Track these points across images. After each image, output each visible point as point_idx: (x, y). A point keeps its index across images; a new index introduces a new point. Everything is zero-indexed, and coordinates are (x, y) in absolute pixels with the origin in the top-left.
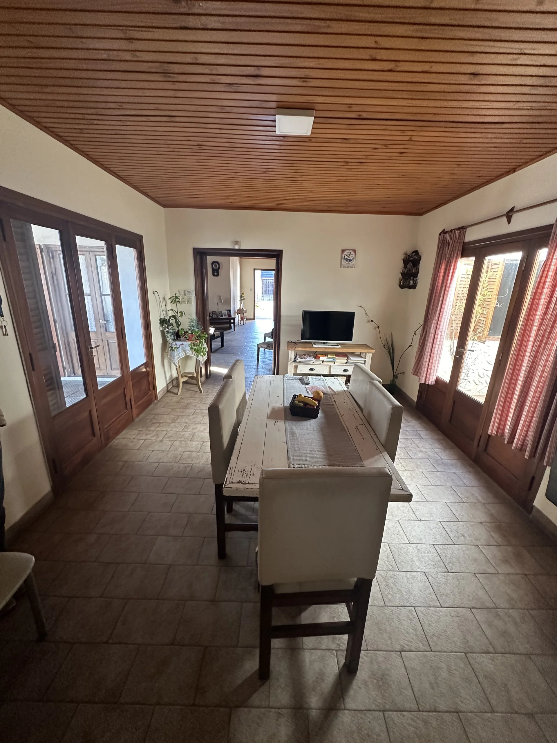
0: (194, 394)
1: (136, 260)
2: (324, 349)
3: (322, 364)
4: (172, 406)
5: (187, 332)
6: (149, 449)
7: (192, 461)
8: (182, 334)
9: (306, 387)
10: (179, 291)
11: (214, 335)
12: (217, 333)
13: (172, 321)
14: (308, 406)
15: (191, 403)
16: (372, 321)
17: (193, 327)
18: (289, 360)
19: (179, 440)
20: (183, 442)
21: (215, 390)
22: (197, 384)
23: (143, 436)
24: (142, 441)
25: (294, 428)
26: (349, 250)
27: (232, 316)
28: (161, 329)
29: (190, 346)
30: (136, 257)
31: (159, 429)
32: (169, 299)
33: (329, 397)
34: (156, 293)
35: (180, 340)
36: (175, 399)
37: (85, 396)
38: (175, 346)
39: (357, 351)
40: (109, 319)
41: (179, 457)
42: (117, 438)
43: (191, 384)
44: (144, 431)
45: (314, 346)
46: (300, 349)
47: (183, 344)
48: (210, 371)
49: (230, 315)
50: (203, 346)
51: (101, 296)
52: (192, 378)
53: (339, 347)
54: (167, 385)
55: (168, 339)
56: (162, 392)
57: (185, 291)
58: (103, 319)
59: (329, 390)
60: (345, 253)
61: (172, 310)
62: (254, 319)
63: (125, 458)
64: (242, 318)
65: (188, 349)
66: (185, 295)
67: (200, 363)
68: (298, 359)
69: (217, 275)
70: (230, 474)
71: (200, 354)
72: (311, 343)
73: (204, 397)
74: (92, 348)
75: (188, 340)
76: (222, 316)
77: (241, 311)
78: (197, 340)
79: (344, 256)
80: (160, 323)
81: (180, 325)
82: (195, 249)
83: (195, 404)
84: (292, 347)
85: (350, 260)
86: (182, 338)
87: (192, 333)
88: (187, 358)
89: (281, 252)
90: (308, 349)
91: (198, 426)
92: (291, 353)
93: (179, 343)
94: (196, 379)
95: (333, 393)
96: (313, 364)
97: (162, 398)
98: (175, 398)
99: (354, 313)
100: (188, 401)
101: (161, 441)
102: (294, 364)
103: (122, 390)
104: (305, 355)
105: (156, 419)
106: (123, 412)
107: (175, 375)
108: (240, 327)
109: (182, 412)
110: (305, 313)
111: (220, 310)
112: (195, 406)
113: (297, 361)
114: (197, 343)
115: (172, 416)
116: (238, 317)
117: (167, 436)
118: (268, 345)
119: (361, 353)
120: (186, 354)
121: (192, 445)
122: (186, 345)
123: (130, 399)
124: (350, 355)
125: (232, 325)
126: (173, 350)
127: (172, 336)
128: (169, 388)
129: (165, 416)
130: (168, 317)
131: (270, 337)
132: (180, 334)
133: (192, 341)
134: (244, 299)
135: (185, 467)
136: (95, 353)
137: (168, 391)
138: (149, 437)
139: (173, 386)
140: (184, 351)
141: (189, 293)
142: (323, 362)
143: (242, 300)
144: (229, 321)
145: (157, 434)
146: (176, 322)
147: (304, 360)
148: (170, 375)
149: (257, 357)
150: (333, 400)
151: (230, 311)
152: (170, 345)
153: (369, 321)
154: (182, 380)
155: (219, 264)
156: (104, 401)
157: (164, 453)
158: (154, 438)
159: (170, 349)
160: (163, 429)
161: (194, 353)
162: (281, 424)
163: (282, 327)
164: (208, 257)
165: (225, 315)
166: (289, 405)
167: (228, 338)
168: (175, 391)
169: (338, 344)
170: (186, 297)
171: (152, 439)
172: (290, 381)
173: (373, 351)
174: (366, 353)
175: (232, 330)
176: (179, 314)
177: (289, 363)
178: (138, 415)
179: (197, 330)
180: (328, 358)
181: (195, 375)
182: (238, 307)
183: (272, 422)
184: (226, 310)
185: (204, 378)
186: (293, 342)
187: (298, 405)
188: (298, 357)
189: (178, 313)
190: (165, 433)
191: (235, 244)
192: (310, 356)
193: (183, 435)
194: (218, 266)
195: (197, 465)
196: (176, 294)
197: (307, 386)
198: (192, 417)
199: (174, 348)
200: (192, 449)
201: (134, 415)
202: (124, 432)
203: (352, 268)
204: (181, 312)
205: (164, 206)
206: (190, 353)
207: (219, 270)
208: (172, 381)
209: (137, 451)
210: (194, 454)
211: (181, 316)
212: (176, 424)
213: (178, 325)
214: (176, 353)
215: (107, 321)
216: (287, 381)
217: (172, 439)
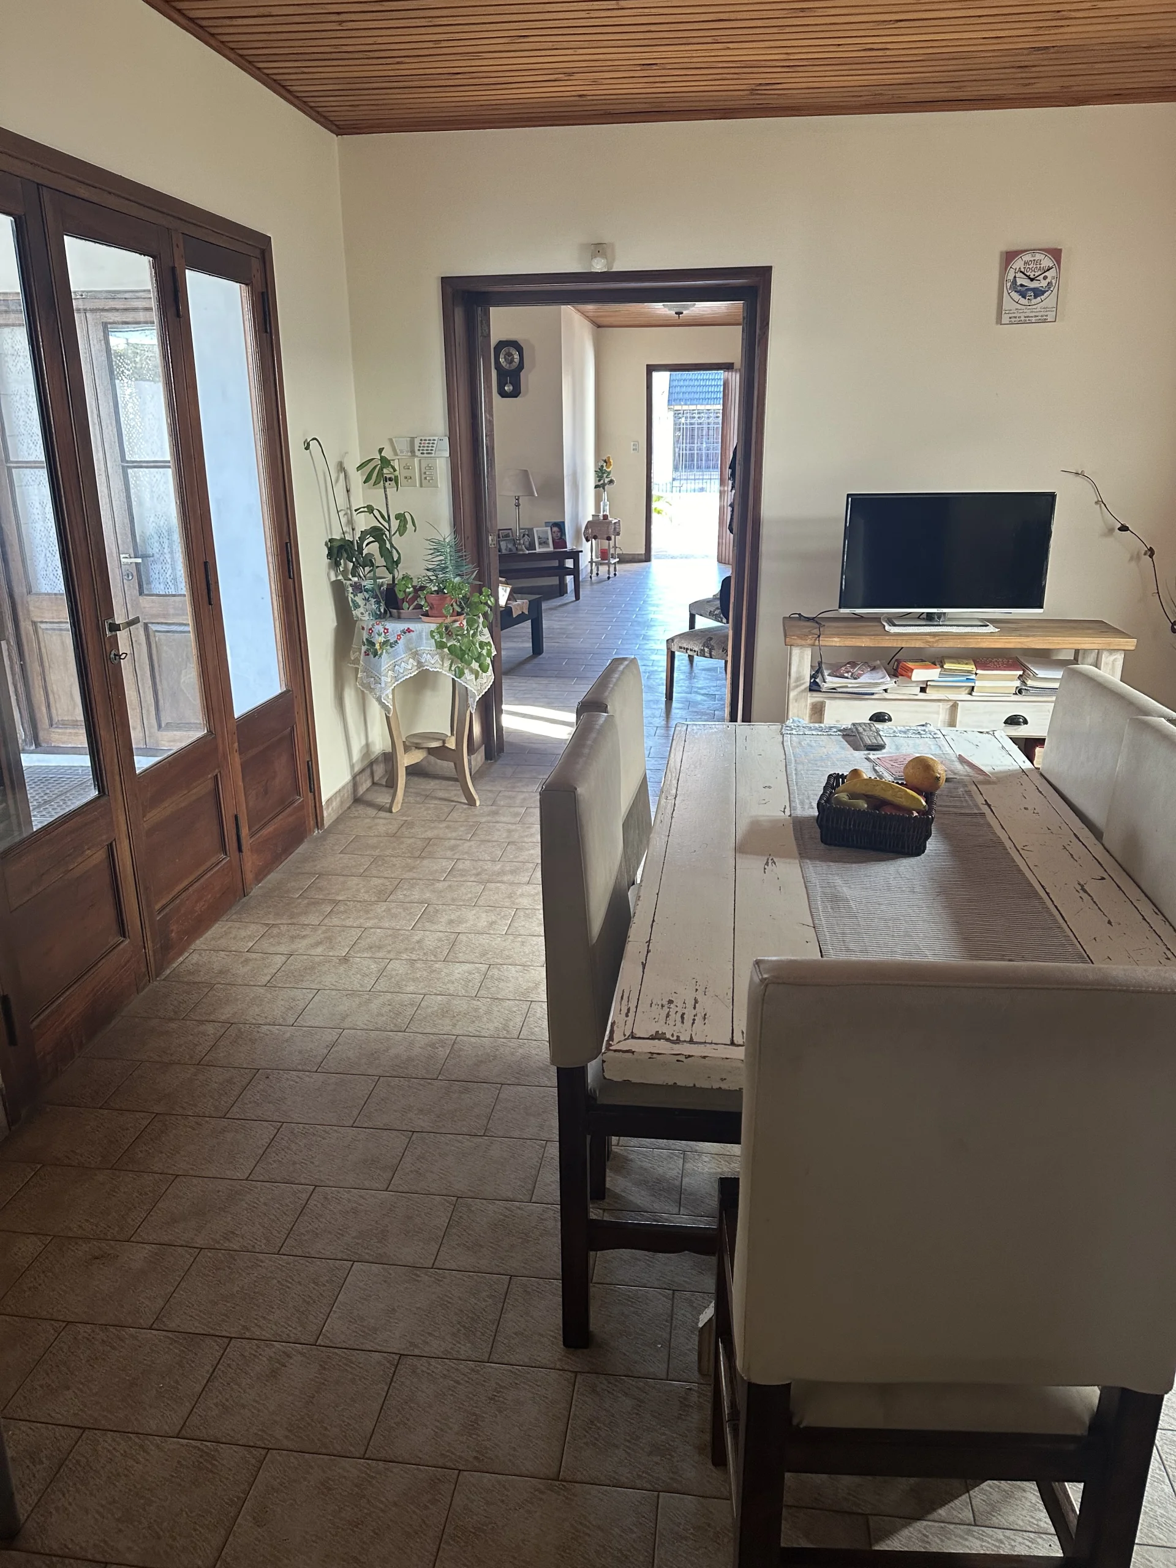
0: (446, 810)
1: (249, 325)
2: (928, 638)
3: (922, 696)
4: (374, 847)
5: (422, 588)
6: (305, 985)
7: (454, 1025)
8: (407, 594)
9: (871, 757)
10: (391, 440)
11: (508, 610)
12: (519, 602)
13: (372, 548)
14: (888, 811)
15: (438, 838)
16: (1124, 528)
17: (444, 569)
18: (792, 685)
19: (405, 956)
20: (419, 965)
21: (521, 796)
22: (458, 778)
23: (279, 943)
24: (279, 960)
25: (838, 881)
26: (1034, 251)
27: (570, 546)
28: (333, 578)
29: (437, 637)
30: (248, 316)
31: (335, 921)
32: (358, 469)
33: (961, 790)
34: (313, 444)
35: (399, 618)
36: (383, 824)
37: (94, 793)
38: (382, 639)
39: (1064, 644)
40: (150, 552)
41: (410, 1011)
42: (193, 947)
43: (435, 777)
44: (284, 928)
45: (887, 628)
46: (836, 641)
47: (409, 631)
48: (500, 728)
49: (560, 542)
50: (480, 638)
51: (124, 470)
52: (440, 752)
53: (991, 629)
54: (354, 777)
55: (356, 613)
56: (338, 799)
57: (412, 440)
58: (131, 551)
59: (958, 767)
60: (1018, 264)
61: (370, 510)
62: (647, 558)
63: (226, 1013)
64: (604, 555)
65: (428, 647)
66: (413, 452)
67: (470, 701)
68: (828, 679)
69: (515, 393)
70: (624, 1011)
71: (469, 664)
72: (877, 619)
73: (484, 820)
74: (115, 628)
75: (426, 615)
76: (532, 546)
77: (600, 529)
78: (459, 614)
79: (1011, 277)
80: (330, 555)
81: (397, 563)
82: (447, 282)
83: (453, 842)
84: (803, 637)
85: (1038, 293)
86: (407, 609)
87: (440, 591)
88: (423, 680)
89: (764, 273)
90: (865, 642)
91: (470, 915)
92: (801, 658)
93: (395, 627)
94: (454, 756)
95: (981, 778)
96: (887, 696)
97: (337, 821)
98: (382, 821)
99: (1053, 496)
100: (430, 834)
101: (345, 960)
102: (816, 697)
103: (210, 785)
104: (853, 664)
105: (321, 889)
106: (214, 860)
107: (380, 742)
108: (595, 587)
109: (411, 869)
110: (859, 504)
111: (525, 524)
112: (452, 849)
113: (825, 686)
114: (457, 624)
115: (376, 881)
116: (588, 552)
117: (363, 943)
118: (709, 643)
119: (1077, 652)
120: (420, 664)
121: (447, 975)
122: (420, 636)
123: (236, 817)
124: (1035, 663)
125: (569, 579)
126: (375, 654)
127: (373, 600)
128: (361, 790)
129: (353, 881)
130: (358, 535)
131: (711, 615)
132: (400, 595)
133: (440, 620)
134: (611, 482)
135: (433, 1045)
136: (123, 647)
137: (357, 800)
138: (301, 945)
139: (374, 784)
140: (416, 655)
141: (428, 449)
142: (923, 690)
143: (603, 486)
144: (556, 563)
145: (330, 939)
146: (385, 553)
147: (850, 684)
148: (363, 742)
149: (663, 689)
150: (980, 800)
151: (560, 526)
152: (365, 636)
153: (1111, 530)
154: (406, 760)
155: (520, 349)
156: (155, 815)
157: (357, 1000)
158: (319, 950)
159: (364, 648)
160: (348, 923)
161: (447, 664)
162: (789, 870)
163: (767, 567)
164: (493, 310)
165: (543, 543)
166: (815, 813)
167: (556, 625)
168: (383, 799)
169: (985, 623)
170: (416, 460)
171: (312, 952)
172: (808, 739)
173: (1130, 644)
174: (1099, 652)
175: (570, 595)
176: (395, 524)
177: (792, 694)
178: (261, 874)
179: (457, 580)
180: (945, 673)
181: (451, 744)
182: (588, 513)
183: (751, 866)
184: (547, 524)
185: (479, 757)
186: (808, 619)
187: (845, 803)
188: (826, 673)
189: (389, 521)
190: (355, 933)
191: (593, 256)
192: (874, 669)
193: (418, 942)
194: (516, 357)
195: (473, 1040)
196: (381, 450)
197: (873, 755)
198: (446, 884)
199: (377, 646)
200: (452, 989)
201: (249, 876)
202: (216, 929)
203: (1045, 321)
204: (400, 517)
205: (340, 128)
206: (434, 662)
207: (522, 374)
208: (371, 764)
209: (262, 990)
210: (460, 1005)
211: (402, 530)
212: (394, 905)
213: (392, 564)
214: (385, 662)
215: (144, 557)
216: (794, 738)
217: (380, 955)
